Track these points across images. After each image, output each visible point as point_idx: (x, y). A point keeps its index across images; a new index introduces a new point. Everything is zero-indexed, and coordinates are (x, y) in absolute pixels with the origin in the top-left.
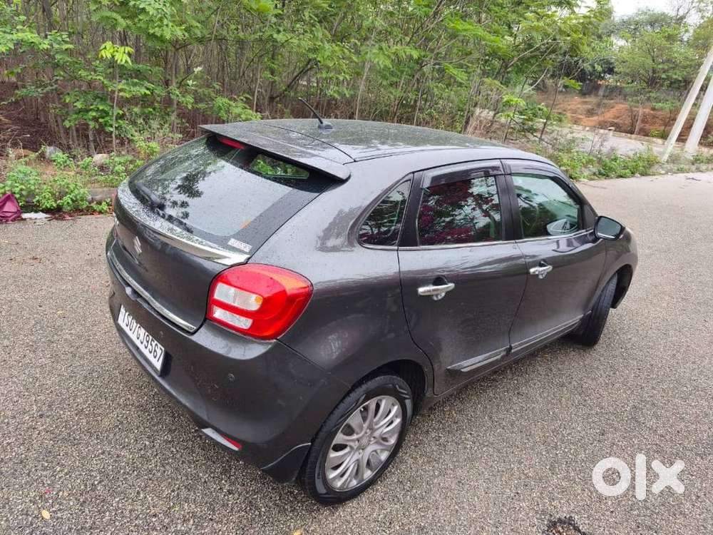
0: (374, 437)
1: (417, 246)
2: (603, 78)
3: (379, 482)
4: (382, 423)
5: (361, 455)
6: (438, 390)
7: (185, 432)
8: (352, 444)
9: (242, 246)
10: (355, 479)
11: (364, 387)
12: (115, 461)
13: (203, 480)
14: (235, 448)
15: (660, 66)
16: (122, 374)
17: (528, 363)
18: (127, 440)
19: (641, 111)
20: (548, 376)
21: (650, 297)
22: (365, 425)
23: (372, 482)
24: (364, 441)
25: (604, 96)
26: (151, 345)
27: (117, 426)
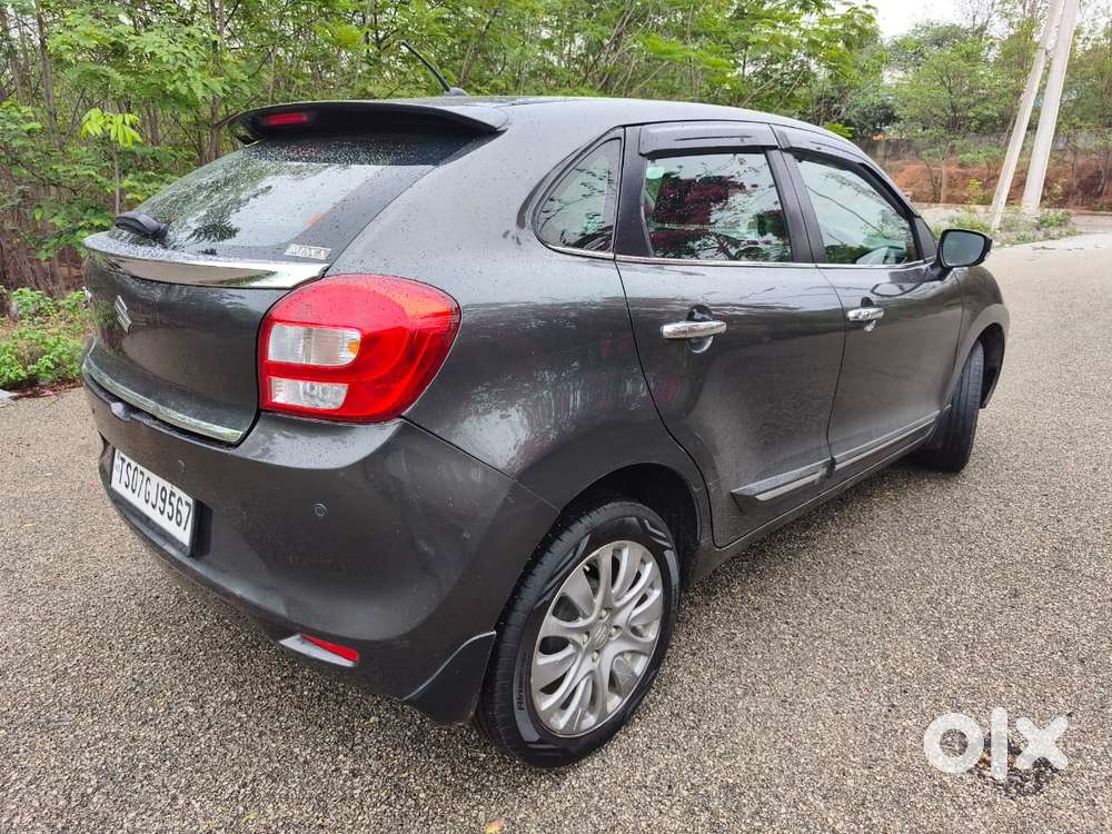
0: (616, 627)
1: (649, 256)
2: (880, 131)
3: (637, 720)
4: (628, 597)
5: (596, 665)
6: (721, 537)
7: (262, 683)
8: (575, 637)
9: (312, 252)
10: (592, 713)
11: (586, 521)
12: (128, 749)
13: (302, 760)
14: (347, 663)
15: (963, 100)
16: (141, 605)
17: (860, 507)
18: (151, 710)
19: (946, 169)
20: (897, 521)
21: (1030, 397)
22: (598, 601)
23: (622, 721)
24: (599, 633)
25: (885, 157)
26: (171, 504)
27: (132, 690)
